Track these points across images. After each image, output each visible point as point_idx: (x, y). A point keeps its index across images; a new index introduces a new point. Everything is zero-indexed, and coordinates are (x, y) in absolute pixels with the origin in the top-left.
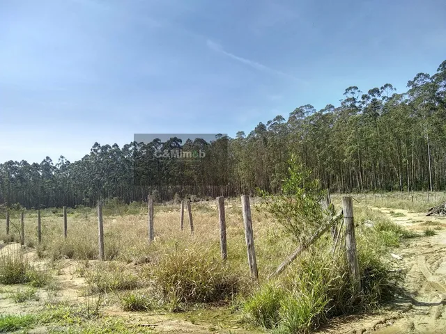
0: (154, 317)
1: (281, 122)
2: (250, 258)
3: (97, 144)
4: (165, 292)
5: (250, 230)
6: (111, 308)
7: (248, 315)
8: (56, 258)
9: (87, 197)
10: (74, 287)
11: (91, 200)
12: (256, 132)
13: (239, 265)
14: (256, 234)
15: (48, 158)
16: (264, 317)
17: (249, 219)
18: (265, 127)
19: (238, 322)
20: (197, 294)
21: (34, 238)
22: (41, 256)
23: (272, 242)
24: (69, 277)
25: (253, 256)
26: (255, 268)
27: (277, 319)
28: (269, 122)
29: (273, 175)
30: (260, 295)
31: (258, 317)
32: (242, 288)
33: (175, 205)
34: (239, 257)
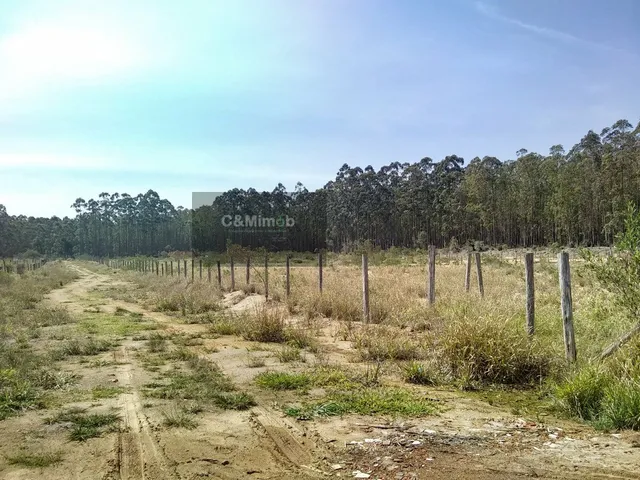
0: (443, 393)
1: (626, 130)
2: (567, 335)
3: (345, 166)
4: (454, 367)
5: (568, 299)
6: (389, 378)
7: (561, 402)
8: (311, 316)
9: (330, 238)
10: (338, 350)
11: (335, 242)
12: (583, 146)
13: (550, 344)
14: (577, 304)
15: (280, 185)
16: (582, 406)
17: (567, 285)
18: (599, 138)
19: (547, 410)
20: (495, 373)
21: (281, 290)
22: (293, 313)
23: (598, 316)
24: (330, 341)
25: (571, 333)
26: (573, 349)
27: (598, 409)
28: (605, 131)
29: (608, 214)
30: (578, 380)
31: (573, 405)
32: (553, 371)
33: (452, 254)
34: (550, 333)
